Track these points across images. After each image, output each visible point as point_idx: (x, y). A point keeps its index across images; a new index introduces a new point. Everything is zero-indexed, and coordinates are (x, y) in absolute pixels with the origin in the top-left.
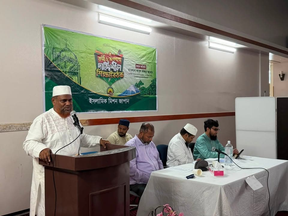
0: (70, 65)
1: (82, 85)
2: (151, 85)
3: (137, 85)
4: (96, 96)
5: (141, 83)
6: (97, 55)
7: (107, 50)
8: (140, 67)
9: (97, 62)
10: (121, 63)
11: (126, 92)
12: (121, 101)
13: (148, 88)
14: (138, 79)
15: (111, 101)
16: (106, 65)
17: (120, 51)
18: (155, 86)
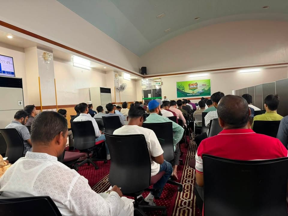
0: (182, 88)
1: (185, 92)
2: (208, 89)
3: (203, 90)
4: (190, 94)
5: (204, 89)
6: (189, 85)
7: (192, 83)
8: (203, 85)
9: (189, 86)
10: (197, 85)
11: (199, 92)
12: (197, 94)
13: (207, 90)
14: (203, 88)
15: (193, 94)
16: (192, 86)
17: (196, 83)
18: (210, 89)
